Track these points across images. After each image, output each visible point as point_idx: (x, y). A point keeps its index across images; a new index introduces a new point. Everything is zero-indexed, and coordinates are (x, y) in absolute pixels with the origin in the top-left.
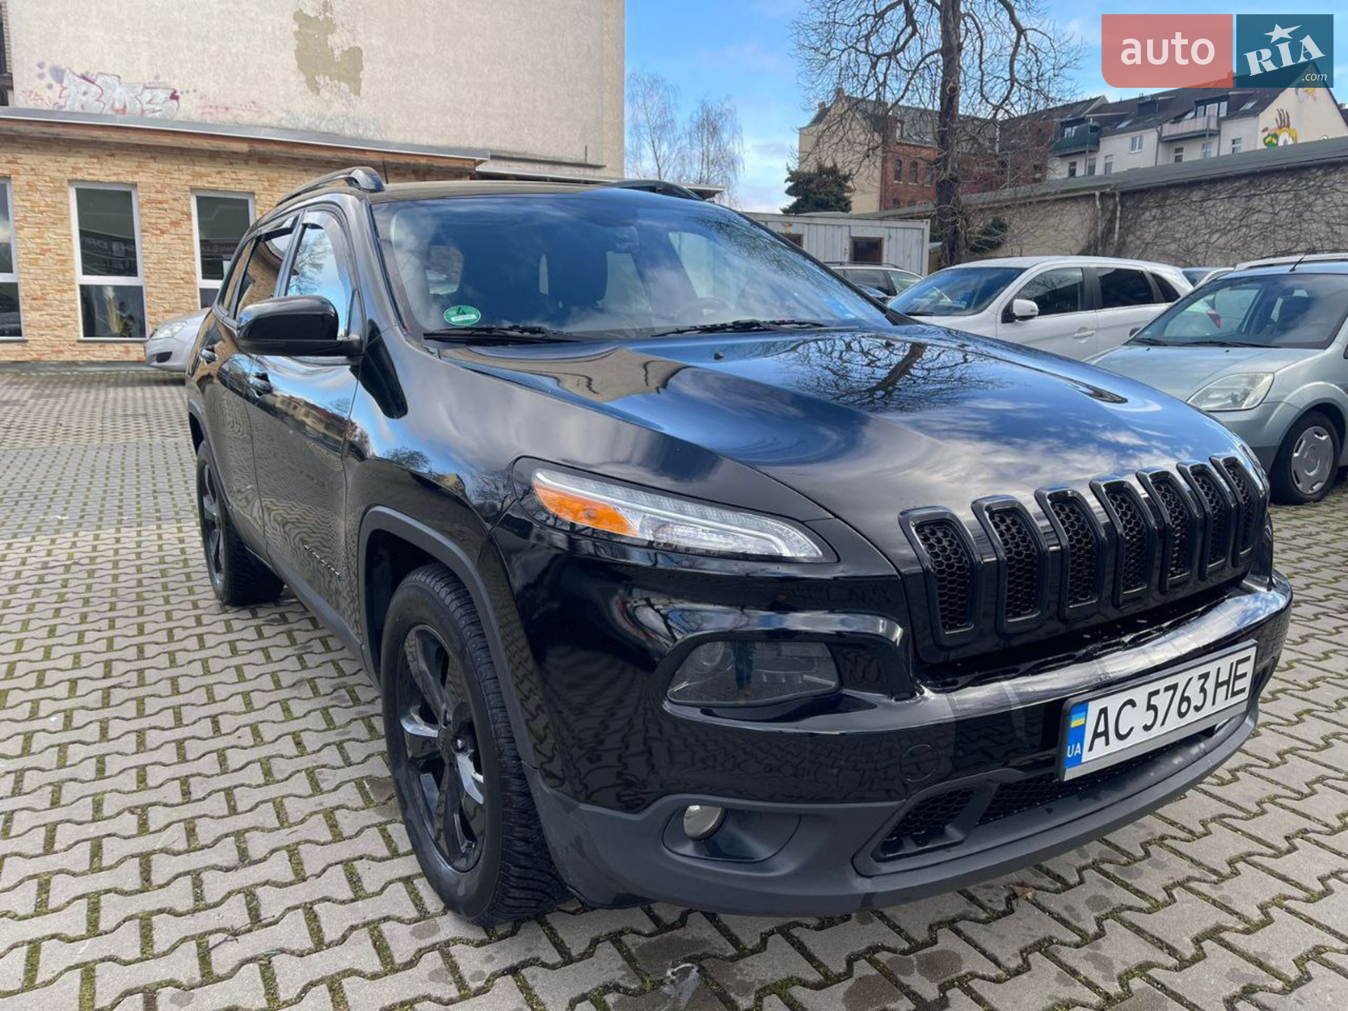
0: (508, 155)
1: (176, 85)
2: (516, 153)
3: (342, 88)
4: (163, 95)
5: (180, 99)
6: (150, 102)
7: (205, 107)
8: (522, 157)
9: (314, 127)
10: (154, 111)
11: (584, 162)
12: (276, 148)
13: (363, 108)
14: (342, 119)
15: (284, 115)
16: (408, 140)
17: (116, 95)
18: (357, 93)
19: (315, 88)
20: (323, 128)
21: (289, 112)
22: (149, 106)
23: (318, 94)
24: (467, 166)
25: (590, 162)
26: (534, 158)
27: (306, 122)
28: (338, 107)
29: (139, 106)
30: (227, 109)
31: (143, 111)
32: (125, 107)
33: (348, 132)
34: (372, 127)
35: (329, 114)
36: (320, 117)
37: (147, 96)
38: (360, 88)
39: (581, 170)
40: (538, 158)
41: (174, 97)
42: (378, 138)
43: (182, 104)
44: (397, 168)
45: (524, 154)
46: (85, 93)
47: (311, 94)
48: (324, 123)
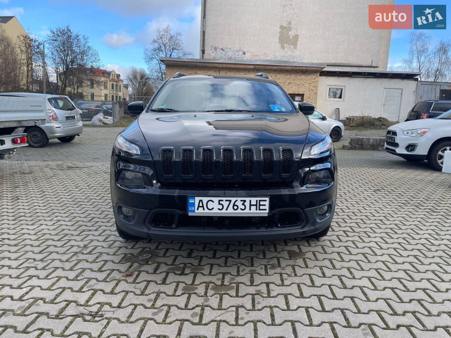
0: (343, 65)
1: (245, 50)
2: (346, 64)
3: (291, 47)
4: (241, 53)
5: (246, 54)
6: (238, 55)
7: (252, 56)
8: (348, 65)
9: (281, 60)
10: (238, 58)
11: (371, 66)
12: (262, 67)
13: (297, 53)
14: (290, 57)
15: (273, 57)
16: (310, 62)
17: (229, 54)
18: (296, 48)
19: (283, 47)
20: (284, 60)
21: (275, 56)
22: (238, 56)
23: (284, 50)
24: (319, 69)
25: (373, 65)
26: (352, 65)
27: (279, 58)
28: (289, 53)
29: (235, 56)
30: (258, 56)
31: (236, 58)
32: (231, 57)
33: (291, 60)
34: (299, 58)
35: (286, 55)
36: (284, 56)
37: (237, 53)
38: (296, 47)
39: (370, 68)
40: (354, 65)
41: (244, 53)
42: (300, 61)
43: (246, 55)
44: (297, 71)
45: (349, 64)
46: (222, 54)
47: (282, 50)
48: (285, 58)
